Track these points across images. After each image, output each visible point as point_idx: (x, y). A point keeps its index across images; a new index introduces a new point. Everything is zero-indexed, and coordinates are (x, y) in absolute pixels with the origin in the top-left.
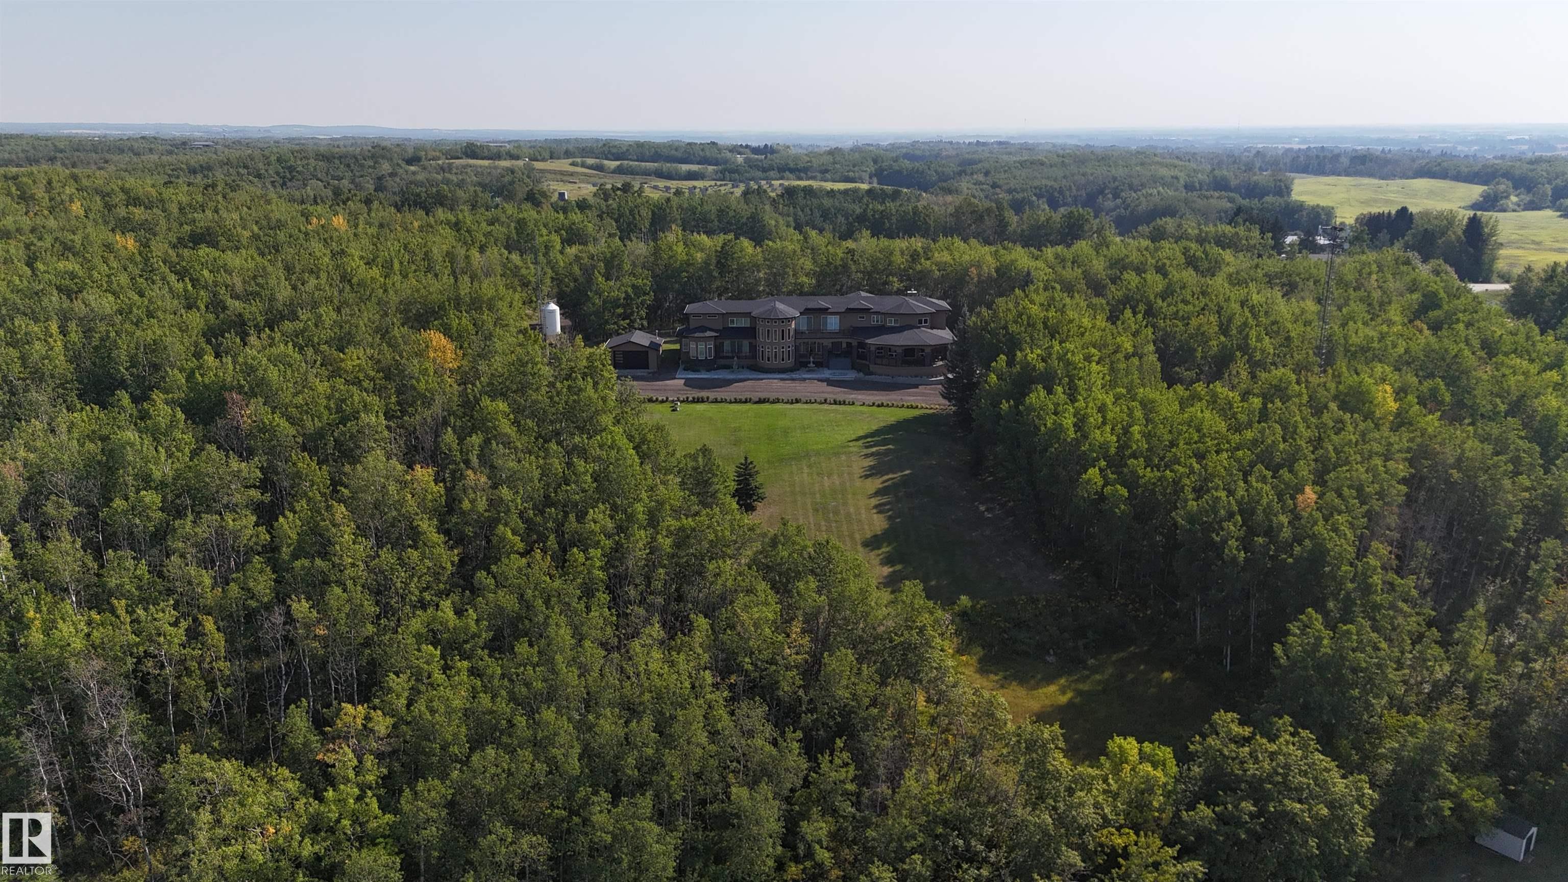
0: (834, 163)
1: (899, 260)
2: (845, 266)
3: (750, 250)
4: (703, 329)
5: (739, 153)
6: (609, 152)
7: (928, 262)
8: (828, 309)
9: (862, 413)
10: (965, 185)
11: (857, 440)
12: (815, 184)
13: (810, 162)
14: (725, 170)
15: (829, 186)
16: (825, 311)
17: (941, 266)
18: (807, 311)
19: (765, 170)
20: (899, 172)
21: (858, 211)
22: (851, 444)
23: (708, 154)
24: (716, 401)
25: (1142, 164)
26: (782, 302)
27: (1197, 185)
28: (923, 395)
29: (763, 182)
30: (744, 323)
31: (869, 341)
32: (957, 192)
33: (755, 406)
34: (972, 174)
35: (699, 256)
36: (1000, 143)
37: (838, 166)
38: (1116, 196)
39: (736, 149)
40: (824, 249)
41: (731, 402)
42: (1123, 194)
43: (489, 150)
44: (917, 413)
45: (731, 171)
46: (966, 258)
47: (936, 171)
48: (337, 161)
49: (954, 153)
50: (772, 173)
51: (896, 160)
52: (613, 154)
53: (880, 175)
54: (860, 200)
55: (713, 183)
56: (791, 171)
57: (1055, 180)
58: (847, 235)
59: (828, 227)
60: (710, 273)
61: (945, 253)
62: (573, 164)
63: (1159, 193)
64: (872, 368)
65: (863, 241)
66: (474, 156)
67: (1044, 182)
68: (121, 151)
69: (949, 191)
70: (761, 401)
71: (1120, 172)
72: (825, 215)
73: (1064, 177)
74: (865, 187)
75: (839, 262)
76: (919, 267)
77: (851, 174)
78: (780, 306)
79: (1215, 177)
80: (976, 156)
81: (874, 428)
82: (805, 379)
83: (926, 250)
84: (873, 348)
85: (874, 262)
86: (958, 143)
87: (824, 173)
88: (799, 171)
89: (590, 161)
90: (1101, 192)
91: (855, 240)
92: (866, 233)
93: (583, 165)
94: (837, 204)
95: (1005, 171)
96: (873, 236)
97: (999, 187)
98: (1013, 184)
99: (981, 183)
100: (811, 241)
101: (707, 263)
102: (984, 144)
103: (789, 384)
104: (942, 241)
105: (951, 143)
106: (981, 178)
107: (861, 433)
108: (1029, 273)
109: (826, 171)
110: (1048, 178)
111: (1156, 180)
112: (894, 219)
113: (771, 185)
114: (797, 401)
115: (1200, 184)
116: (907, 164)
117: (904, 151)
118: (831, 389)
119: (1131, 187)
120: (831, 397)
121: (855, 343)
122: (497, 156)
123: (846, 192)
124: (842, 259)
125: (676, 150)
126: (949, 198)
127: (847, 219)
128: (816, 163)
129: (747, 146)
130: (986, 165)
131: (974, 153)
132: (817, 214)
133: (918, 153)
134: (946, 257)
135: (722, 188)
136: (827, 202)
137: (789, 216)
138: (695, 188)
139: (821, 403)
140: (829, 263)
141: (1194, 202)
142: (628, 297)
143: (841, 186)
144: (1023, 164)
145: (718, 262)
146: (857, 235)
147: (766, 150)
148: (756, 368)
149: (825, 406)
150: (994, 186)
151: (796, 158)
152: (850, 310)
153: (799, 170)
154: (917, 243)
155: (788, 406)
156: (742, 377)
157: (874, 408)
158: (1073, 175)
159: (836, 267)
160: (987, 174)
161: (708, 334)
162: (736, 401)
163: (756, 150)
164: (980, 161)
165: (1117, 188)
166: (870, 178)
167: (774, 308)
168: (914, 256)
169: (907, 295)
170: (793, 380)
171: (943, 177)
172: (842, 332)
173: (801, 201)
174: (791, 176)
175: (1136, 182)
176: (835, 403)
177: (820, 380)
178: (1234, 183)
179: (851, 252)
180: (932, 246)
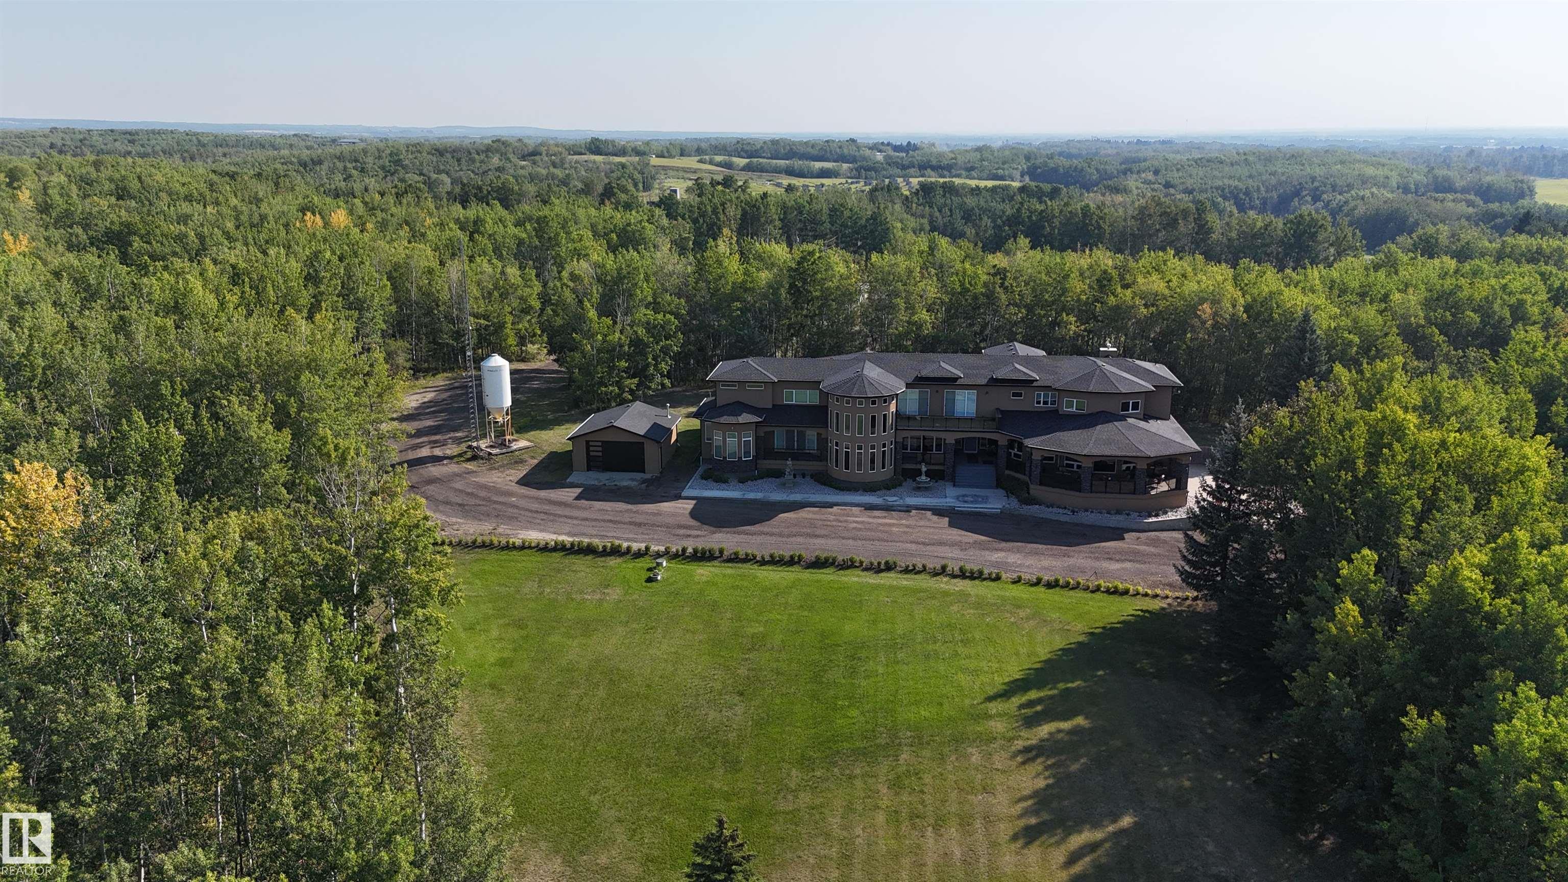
0: (982, 160)
1: (1078, 287)
2: (990, 296)
3: (841, 269)
4: (739, 407)
5: (880, 151)
6: (742, 150)
7: (1128, 292)
8: (956, 379)
9: (1018, 605)
10: (1132, 182)
11: (1005, 694)
12: (957, 181)
13: (955, 159)
14: (861, 167)
15: (973, 183)
16: (951, 382)
17: (1151, 299)
18: (918, 382)
19: (904, 167)
20: (1055, 170)
21: (1009, 212)
22: (994, 707)
23: (846, 151)
24: (734, 559)
25: (1342, 162)
26: (877, 363)
27: (1413, 186)
28: (1134, 556)
29: (900, 180)
30: (808, 398)
31: (1030, 443)
32: (1126, 191)
33: (807, 575)
34: (1139, 172)
35: (764, 276)
36: (1164, 142)
37: (986, 163)
38: (1316, 199)
39: (876, 147)
40: (958, 266)
41: (763, 563)
42: (1325, 196)
43: (614, 146)
44: (1127, 609)
45: (868, 169)
46: (1191, 287)
47: (1097, 170)
48: (448, 155)
49: (1115, 151)
50: (912, 171)
51: (1051, 157)
52: (746, 152)
53: (1032, 172)
54: (1011, 199)
55: (844, 181)
56: (933, 168)
57: (1240, 180)
58: (995, 244)
59: (970, 231)
60: (777, 303)
61: (1155, 277)
62: (700, 161)
63: (1372, 194)
64: (1036, 490)
65: (1020, 255)
66: (598, 152)
67: (1226, 181)
68: (263, 146)
69: (1116, 190)
70: (819, 564)
71: (1319, 171)
72: (968, 216)
73: (1250, 176)
74: (1016, 184)
75: (980, 289)
76: (1112, 301)
77: (1000, 172)
78: (872, 372)
79: (1436, 177)
80: (1140, 155)
81: (1044, 653)
82: (908, 509)
83: (1123, 270)
84: (1036, 457)
85: (1038, 291)
86: (1116, 142)
87: (970, 170)
88: (940, 168)
89: (718, 158)
90: (1297, 193)
91: (1007, 253)
92: (1024, 242)
93: (711, 163)
94: (982, 203)
95: (1178, 170)
96: (1033, 247)
97: (1172, 187)
98: (1190, 183)
99: (1150, 183)
100: (938, 255)
101: (774, 287)
102: (1146, 143)
103: (879, 519)
104: (1148, 258)
105: (1109, 142)
106: (1150, 176)
107: (1014, 671)
108: (1306, 317)
109: (972, 169)
110: (1230, 177)
111: (1365, 181)
112: (1056, 222)
113: (908, 183)
114: (889, 567)
115: (1416, 185)
116: (1065, 162)
117: (1059, 149)
118: (957, 534)
119: (1334, 187)
120: (954, 558)
121: (1003, 441)
122: (623, 152)
123: (994, 189)
124: (985, 285)
125: (813, 147)
126: (1119, 198)
127: (994, 221)
128: (961, 160)
129: (889, 144)
130: (1156, 163)
131: (1137, 152)
132: (958, 214)
133: (1074, 151)
134: (1157, 284)
135: (853, 186)
136: (970, 201)
137: (923, 217)
138: (823, 185)
139: (935, 574)
140: (965, 291)
141: (1427, 205)
142: (636, 342)
143: (990, 184)
144: (1197, 162)
145: (792, 286)
146: (1010, 244)
147: (910, 147)
148: (825, 480)
149: (943, 583)
150: (1168, 185)
151: (941, 155)
152: (995, 382)
153: (942, 168)
154: (1105, 259)
155: (871, 579)
156: (797, 497)
157: (1041, 589)
158: (1260, 174)
159: (975, 298)
160: (1156, 172)
161: (745, 418)
162: (775, 561)
163: (897, 148)
164: (1145, 160)
165: (1317, 189)
166: (1022, 176)
167: (860, 376)
168: (1103, 282)
169: (1097, 354)
170: (888, 508)
171: (1105, 176)
172: (980, 418)
173: (939, 200)
174: (932, 173)
175: (1340, 182)
176: (963, 574)
177: (939, 512)
178: (1460, 184)
179: (1000, 273)
180: (1132, 264)
